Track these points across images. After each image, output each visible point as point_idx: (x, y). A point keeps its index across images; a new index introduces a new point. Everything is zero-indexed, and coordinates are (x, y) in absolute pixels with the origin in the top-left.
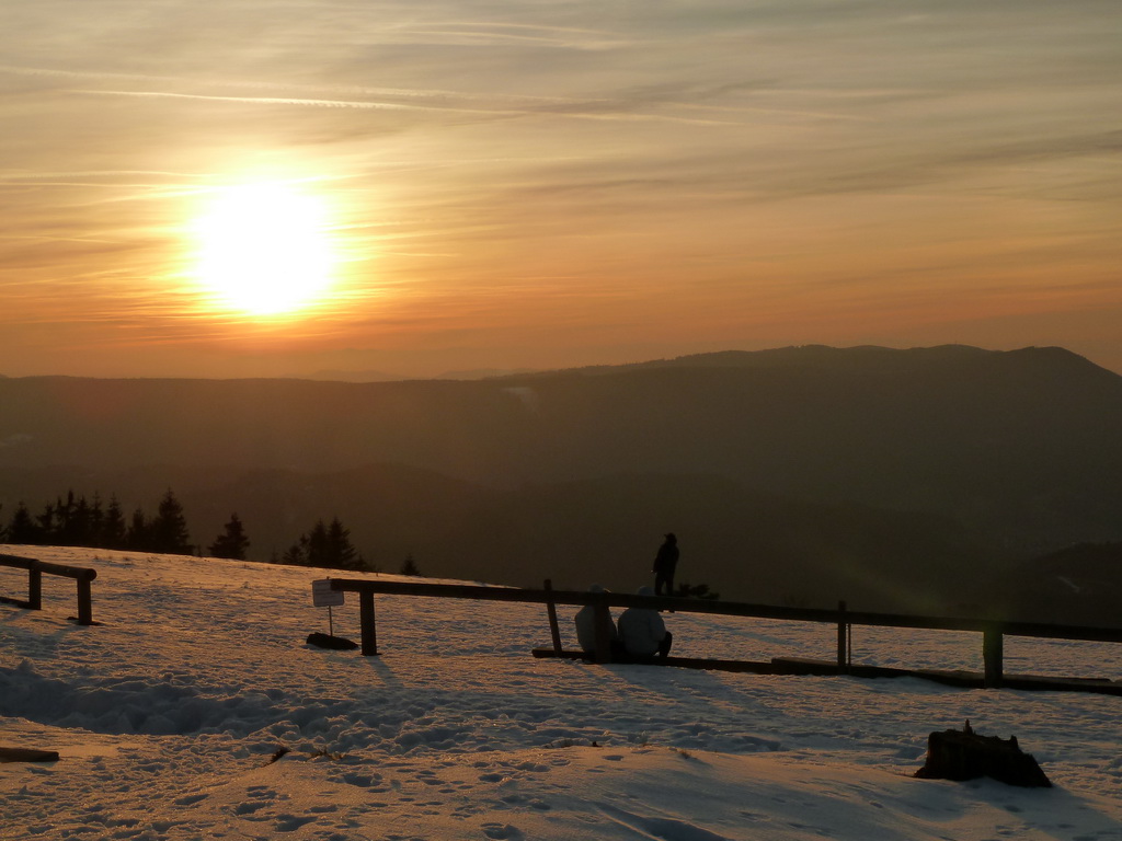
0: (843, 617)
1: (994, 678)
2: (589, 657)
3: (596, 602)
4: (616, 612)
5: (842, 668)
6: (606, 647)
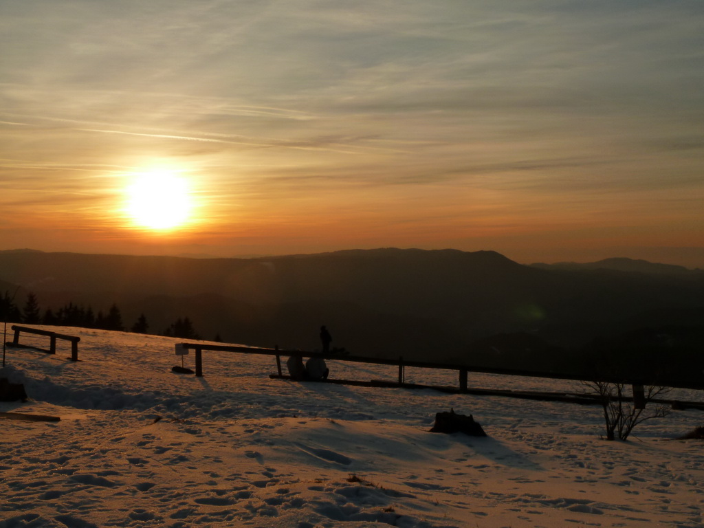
0: (402, 363)
1: (463, 389)
2: (293, 378)
3: (296, 356)
4: (305, 359)
5: (400, 385)
6: (300, 374)
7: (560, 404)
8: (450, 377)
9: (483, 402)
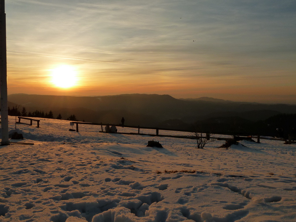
0: (139, 127)
1: (157, 135)
2: (106, 132)
3: (108, 125)
4: (110, 126)
5: (139, 134)
6: (109, 131)
7: (185, 139)
8: (154, 132)
9: (163, 139)
